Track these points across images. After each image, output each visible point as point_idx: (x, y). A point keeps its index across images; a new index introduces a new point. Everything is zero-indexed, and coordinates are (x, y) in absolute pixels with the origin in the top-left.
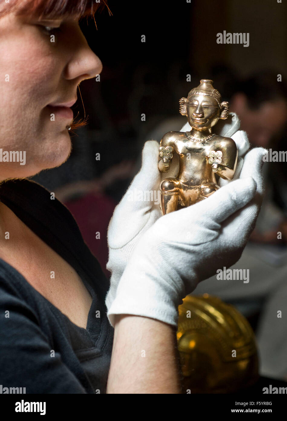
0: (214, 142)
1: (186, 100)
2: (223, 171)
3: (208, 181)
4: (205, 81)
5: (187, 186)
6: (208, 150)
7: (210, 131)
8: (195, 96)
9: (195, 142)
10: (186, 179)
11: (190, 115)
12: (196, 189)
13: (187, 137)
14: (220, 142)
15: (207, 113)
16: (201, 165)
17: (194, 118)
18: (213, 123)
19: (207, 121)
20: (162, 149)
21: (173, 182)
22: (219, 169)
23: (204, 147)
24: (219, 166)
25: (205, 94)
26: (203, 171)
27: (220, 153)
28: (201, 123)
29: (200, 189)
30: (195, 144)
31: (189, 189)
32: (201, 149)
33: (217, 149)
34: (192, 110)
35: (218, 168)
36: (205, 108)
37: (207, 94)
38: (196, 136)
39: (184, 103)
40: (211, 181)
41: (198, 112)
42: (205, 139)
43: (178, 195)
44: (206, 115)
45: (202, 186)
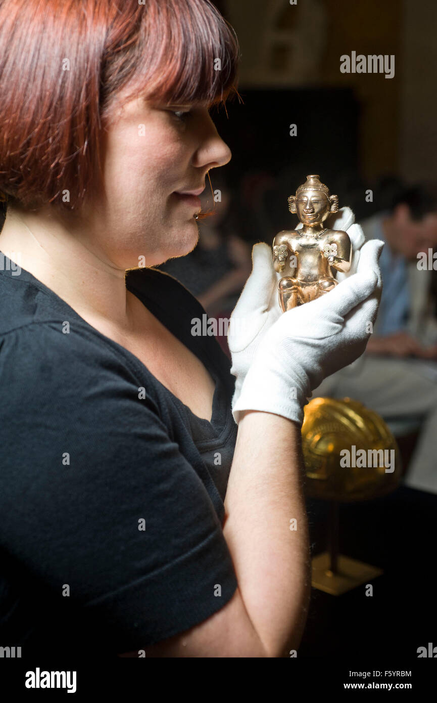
0: (327, 236)
1: (294, 198)
2: (339, 263)
3: (325, 275)
4: (312, 176)
5: (305, 283)
6: (322, 244)
7: (322, 225)
8: (303, 193)
9: (309, 238)
10: (303, 276)
11: (301, 212)
12: (315, 285)
13: (299, 234)
14: (333, 235)
15: (317, 208)
16: (316, 260)
17: (305, 214)
18: (324, 218)
19: (318, 216)
20: (277, 248)
21: (291, 280)
22: (336, 262)
23: (317, 243)
24: (335, 258)
25: (314, 189)
26: (319, 266)
27: (335, 245)
28: (311, 219)
29: (318, 284)
30: (308, 240)
31: (306, 285)
32: (314, 245)
33: (331, 243)
34: (301, 207)
35: (334, 260)
36: (315, 203)
37: (315, 189)
38: (309, 232)
39: (293, 201)
40: (328, 276)
41: (308, 207)
42: (318, 234)
43: (297, 292)
44: (316, 210)
45: (320, 281)
